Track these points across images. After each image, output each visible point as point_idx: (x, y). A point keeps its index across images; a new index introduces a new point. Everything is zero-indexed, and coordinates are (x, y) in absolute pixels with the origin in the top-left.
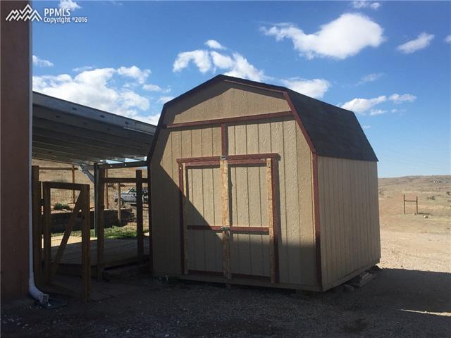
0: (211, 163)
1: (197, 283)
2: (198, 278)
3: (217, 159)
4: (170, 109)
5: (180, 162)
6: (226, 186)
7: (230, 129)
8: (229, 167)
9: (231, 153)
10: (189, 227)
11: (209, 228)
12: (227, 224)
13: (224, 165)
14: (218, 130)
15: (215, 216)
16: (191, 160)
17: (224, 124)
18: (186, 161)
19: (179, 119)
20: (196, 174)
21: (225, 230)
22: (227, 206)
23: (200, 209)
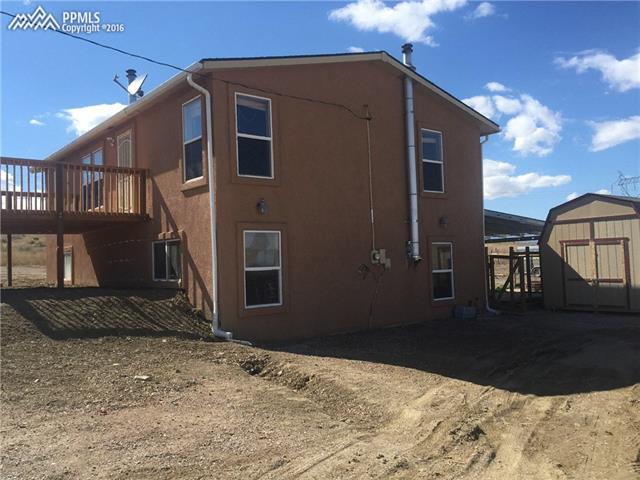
0: (584, 243)
1: (575, 311)
2: (578, 308)
3: (588, 240)
4: (554, 212)
5: (561, 242)
6: (594, 256)
7: (596, 224)
8: (596, 245)
9: (596, 237)
10: (569, 280)
11: (582, 279)
12: (595, 277)
13: (592, 244)
14: (588, 224)
15: (586, 272)
16: (570, 241)
17: (592, 221)
18: (565, 242)
19: (560, 218)
20: (572, 250)
21: (594, 281)
22: (594, 267)
23: (576, 270)
